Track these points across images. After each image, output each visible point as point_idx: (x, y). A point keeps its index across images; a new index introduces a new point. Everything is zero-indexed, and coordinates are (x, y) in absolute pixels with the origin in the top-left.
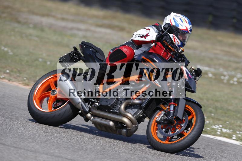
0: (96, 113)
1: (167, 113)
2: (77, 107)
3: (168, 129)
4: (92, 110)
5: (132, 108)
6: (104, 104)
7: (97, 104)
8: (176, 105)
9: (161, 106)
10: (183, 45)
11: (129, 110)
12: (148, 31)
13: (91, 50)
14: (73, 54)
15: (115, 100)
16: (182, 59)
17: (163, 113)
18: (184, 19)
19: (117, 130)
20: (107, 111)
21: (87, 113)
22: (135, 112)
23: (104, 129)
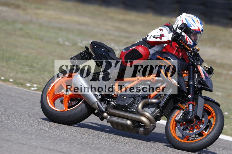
0: (112, 113)
1: (186, 112)
2: (93, 106)
3: (187, 128)
4: (108, 109)
5: (149, 107)
6: (121, 103)
7: (113, 103)
8: (195, 104)
9: (180, 105)
10: (195, 44)
11: (147, 109)
12: (161, 31)
13: (103, 49)
14: (84, 53)
15: (132, 100)
16: (196, 58)
17: (182, 112)
18: (196, 20)
19: (134, 129)
20: (123, 111)
21: (103, 112)
22: (152, 111)
23: (120, 128)
